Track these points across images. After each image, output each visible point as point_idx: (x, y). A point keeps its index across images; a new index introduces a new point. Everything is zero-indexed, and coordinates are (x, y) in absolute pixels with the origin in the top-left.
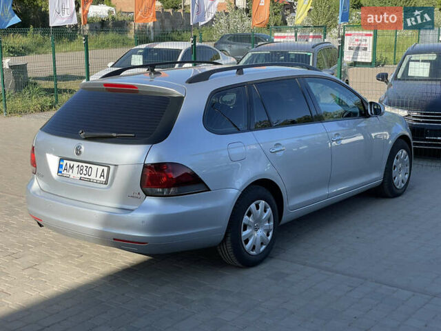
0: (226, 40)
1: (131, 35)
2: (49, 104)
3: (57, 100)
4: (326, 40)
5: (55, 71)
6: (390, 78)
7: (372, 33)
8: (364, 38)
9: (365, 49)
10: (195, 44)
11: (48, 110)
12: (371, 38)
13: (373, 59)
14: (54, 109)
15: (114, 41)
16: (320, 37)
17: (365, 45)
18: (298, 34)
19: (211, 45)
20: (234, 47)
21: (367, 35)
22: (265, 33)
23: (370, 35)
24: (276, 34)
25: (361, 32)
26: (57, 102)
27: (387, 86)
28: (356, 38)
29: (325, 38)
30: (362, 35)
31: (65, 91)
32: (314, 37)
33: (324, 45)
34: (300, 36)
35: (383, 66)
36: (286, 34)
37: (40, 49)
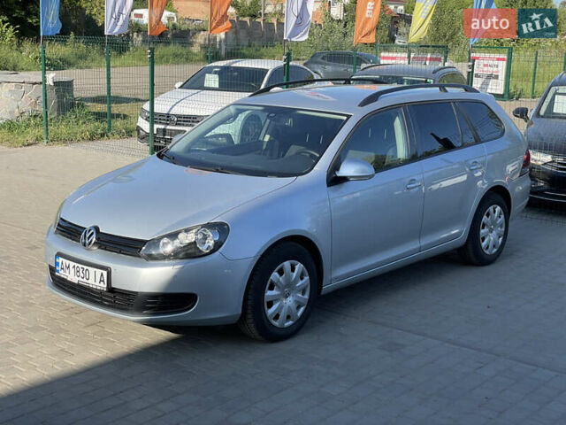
0: (319, 60)
1: (196, 49)
2: (100, 131)
3: (110, 127)
4: (447, 64)
5: (109, 90)
6: (530, 115)
7: (506, 57)
8: (496, 63)
9: (497, 77)
10: (288, 63)
11: (98, 139)
12: (505, 63)
13: (505, 90)
14: (106, 137)
15: (176, 55)
16: (440, 60)
17: (496, 72)
18: (412, 55)
19: (300, 64)
20: (329, 68)
21: (498, 59)
22: (369, 52)
23: (503, 59)
24: (382, 54)
25: (492, 56)
26: (109, 129)
27: (526, 124)
28: (486, 62)
29: (446, 61)
30: (492, 59)
31: (118, 116)
32: (431, 59)
33: (446, 70)
34: (414, 58)
35: (517, 99)
36: (395, 55)
37: (82, 63)
